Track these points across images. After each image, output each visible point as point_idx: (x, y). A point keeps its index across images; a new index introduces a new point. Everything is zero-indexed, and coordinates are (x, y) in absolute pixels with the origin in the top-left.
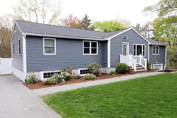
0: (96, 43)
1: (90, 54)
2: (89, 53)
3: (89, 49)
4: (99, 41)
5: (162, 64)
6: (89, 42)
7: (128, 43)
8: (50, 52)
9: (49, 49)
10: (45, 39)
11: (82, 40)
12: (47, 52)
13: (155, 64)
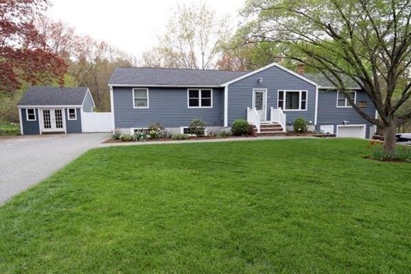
0: (210, 91)
1: (200, 106)
2: (198, 105)
3: (198, 100)
4: (214, 89)
5: (365, 125)
6: (198, 91)
7: (266, 89)
8: (142, 105)
9: (141, 102)
10: (135, 90)
11: (185, 89)
12: (139, 105)
13: (344, 124)
